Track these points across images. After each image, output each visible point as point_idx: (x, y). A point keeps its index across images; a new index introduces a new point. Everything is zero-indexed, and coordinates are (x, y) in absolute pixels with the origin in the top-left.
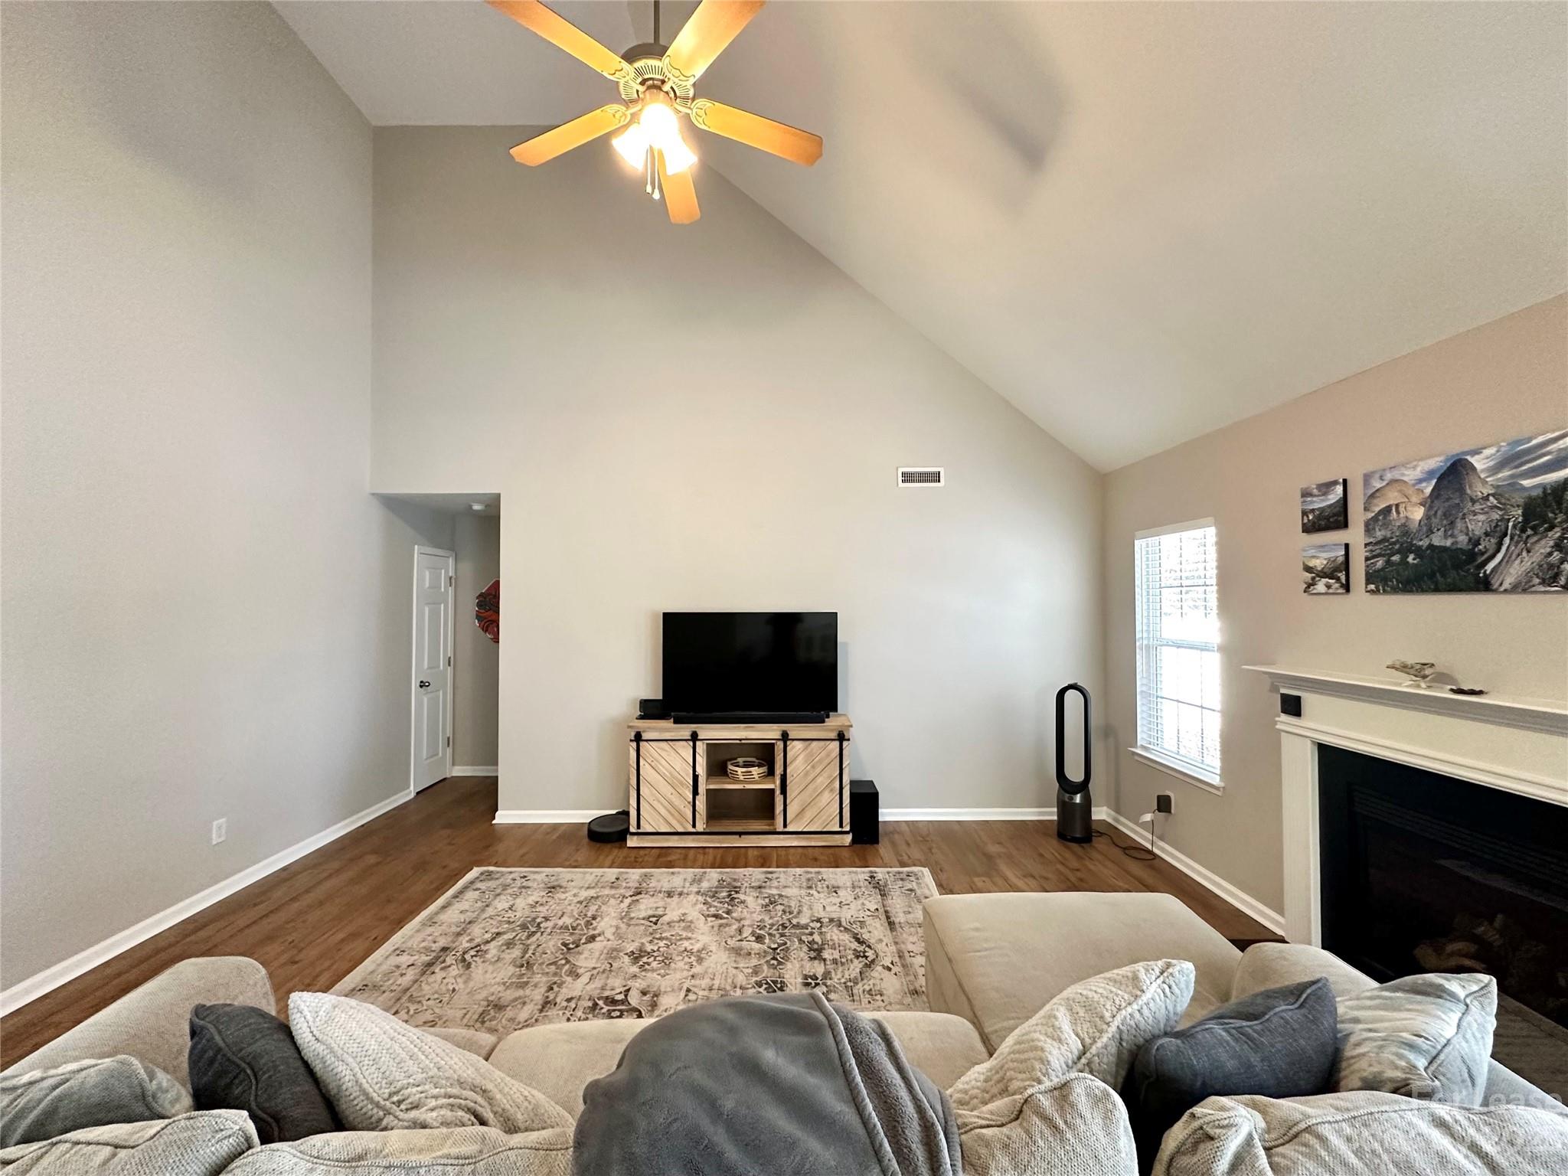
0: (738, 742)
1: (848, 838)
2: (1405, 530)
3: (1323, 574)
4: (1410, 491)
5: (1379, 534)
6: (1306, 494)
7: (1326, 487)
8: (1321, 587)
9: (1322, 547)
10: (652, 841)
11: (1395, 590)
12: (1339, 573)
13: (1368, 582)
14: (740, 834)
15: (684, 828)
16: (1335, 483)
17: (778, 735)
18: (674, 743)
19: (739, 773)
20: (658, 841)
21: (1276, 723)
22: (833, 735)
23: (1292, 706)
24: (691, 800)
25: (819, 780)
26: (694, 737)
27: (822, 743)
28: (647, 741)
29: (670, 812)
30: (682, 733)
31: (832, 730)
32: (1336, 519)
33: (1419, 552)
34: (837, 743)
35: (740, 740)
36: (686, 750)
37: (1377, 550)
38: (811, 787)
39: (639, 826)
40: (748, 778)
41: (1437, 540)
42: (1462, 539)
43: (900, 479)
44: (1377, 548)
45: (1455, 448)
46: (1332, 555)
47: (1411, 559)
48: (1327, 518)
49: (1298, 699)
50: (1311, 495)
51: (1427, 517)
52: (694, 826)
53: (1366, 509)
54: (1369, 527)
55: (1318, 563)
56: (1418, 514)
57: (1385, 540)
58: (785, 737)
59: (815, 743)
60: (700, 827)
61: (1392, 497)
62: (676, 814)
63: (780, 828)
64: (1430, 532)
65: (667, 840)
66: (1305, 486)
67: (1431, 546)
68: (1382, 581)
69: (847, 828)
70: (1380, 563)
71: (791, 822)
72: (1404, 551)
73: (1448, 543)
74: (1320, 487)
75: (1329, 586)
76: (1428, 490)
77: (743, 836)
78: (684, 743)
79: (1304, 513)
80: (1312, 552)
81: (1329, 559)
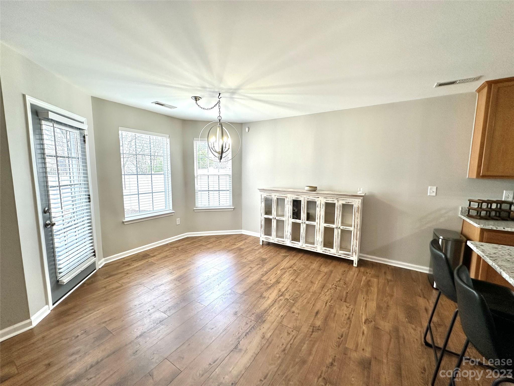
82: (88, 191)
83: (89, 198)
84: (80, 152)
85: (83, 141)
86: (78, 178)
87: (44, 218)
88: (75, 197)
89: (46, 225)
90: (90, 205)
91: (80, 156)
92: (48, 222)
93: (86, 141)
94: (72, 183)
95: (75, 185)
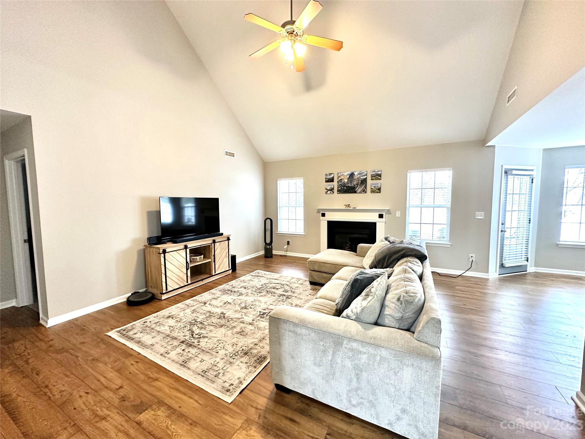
0: (200, 246)
1: (231, 271)
2: (344, 183)
3: (329, 190)
4: (345, 177)
5: (340, 183)
6: (326, 175)
7: (330, 174)
8: (329, 192)
9: (329, 185)
10: (172, 294)
11: (342, 193)
12: (332, 190)
13: (338, 192)
14: (202, 280)
15: (183, 283)
16: (332, 174)
17: (211, 242)
18: (179, 251)
19: (198, 258)
20: (174, 293)
21: (320, 219)
22: (226, 239)
23: (323, 215)
24: (186, 272)
25: (223, 255)
26: (186, 247)
27: (224, 242)
28: (168, 252)
29: (178, 280)
30: (181, 247)
31: (224, 237)
32: (331, 180)
33: (346, 187)
34: (227, 241)
35: (200, 245)
36: (183, 253)
37: (340, 186)
38: (221, 258)
39: (167, 289)
40: (200, 260)
41: (349, 185)
42: (353, 185)
43: (225, 154)
44: (339, 186)
45: (353, 171)
46: (331, 187)
47: (345, 188)
48: (330, 180)
49: (325, 213)
50: (327, 175)
51: (348, 181)
52: (187, 282)
53: (338, 179)
54: (338, 182)
55: (328, 188)
56: (346, 181)
57: (341, 184)
58: (214, 242)
59: (222, 242)
60: (189, 282)
61: (342, 177)
62: (181, 280)
63: (214, 274)
64: (348, 183)
65: (177, 292)
66: (326, 173)
67: (348, 186)
68: (340, 191)
69: (230, 268)
70: (340, 188)
71: (217, 270)
72: (344, 187)
73: (351, 186)
74: (329, 174)
75: (330, 192)
76: (348, 177)
77: (203, 280)
78: (183, 250)
79: (326, 178)
80: (327, 186)
81: (331, 188)
82: (530, 216)
83: (530, 221)
84: (528, 190)
85: (531, 182)
86: (524, 207)
87: (502, 227)
88: (520, 218)
89: (502, 231)
90: (529, 225)
91: (528, 192)
92: (503, 230)
93: (533, 182)
94: (520, 210)
95: (521, 211)
